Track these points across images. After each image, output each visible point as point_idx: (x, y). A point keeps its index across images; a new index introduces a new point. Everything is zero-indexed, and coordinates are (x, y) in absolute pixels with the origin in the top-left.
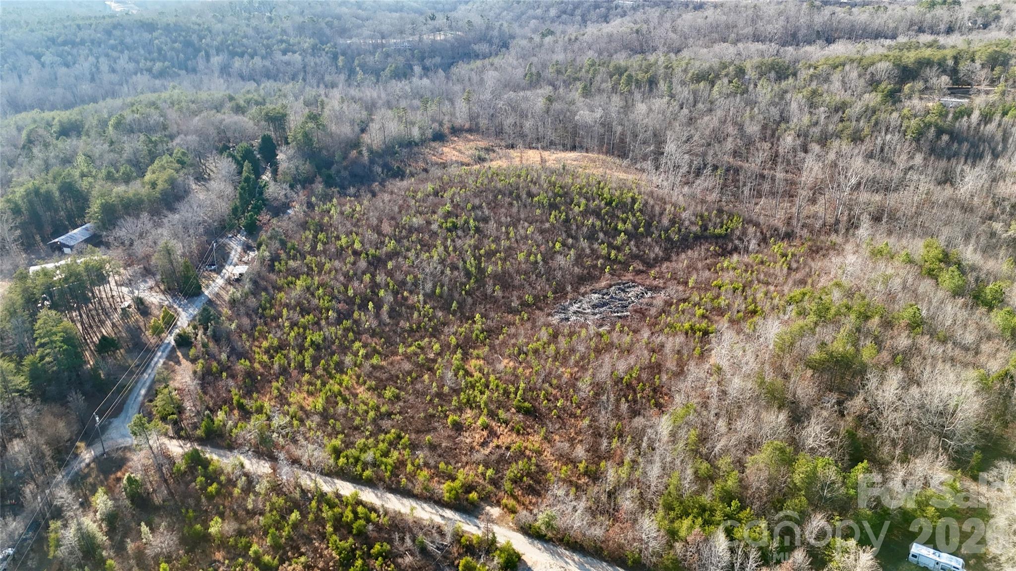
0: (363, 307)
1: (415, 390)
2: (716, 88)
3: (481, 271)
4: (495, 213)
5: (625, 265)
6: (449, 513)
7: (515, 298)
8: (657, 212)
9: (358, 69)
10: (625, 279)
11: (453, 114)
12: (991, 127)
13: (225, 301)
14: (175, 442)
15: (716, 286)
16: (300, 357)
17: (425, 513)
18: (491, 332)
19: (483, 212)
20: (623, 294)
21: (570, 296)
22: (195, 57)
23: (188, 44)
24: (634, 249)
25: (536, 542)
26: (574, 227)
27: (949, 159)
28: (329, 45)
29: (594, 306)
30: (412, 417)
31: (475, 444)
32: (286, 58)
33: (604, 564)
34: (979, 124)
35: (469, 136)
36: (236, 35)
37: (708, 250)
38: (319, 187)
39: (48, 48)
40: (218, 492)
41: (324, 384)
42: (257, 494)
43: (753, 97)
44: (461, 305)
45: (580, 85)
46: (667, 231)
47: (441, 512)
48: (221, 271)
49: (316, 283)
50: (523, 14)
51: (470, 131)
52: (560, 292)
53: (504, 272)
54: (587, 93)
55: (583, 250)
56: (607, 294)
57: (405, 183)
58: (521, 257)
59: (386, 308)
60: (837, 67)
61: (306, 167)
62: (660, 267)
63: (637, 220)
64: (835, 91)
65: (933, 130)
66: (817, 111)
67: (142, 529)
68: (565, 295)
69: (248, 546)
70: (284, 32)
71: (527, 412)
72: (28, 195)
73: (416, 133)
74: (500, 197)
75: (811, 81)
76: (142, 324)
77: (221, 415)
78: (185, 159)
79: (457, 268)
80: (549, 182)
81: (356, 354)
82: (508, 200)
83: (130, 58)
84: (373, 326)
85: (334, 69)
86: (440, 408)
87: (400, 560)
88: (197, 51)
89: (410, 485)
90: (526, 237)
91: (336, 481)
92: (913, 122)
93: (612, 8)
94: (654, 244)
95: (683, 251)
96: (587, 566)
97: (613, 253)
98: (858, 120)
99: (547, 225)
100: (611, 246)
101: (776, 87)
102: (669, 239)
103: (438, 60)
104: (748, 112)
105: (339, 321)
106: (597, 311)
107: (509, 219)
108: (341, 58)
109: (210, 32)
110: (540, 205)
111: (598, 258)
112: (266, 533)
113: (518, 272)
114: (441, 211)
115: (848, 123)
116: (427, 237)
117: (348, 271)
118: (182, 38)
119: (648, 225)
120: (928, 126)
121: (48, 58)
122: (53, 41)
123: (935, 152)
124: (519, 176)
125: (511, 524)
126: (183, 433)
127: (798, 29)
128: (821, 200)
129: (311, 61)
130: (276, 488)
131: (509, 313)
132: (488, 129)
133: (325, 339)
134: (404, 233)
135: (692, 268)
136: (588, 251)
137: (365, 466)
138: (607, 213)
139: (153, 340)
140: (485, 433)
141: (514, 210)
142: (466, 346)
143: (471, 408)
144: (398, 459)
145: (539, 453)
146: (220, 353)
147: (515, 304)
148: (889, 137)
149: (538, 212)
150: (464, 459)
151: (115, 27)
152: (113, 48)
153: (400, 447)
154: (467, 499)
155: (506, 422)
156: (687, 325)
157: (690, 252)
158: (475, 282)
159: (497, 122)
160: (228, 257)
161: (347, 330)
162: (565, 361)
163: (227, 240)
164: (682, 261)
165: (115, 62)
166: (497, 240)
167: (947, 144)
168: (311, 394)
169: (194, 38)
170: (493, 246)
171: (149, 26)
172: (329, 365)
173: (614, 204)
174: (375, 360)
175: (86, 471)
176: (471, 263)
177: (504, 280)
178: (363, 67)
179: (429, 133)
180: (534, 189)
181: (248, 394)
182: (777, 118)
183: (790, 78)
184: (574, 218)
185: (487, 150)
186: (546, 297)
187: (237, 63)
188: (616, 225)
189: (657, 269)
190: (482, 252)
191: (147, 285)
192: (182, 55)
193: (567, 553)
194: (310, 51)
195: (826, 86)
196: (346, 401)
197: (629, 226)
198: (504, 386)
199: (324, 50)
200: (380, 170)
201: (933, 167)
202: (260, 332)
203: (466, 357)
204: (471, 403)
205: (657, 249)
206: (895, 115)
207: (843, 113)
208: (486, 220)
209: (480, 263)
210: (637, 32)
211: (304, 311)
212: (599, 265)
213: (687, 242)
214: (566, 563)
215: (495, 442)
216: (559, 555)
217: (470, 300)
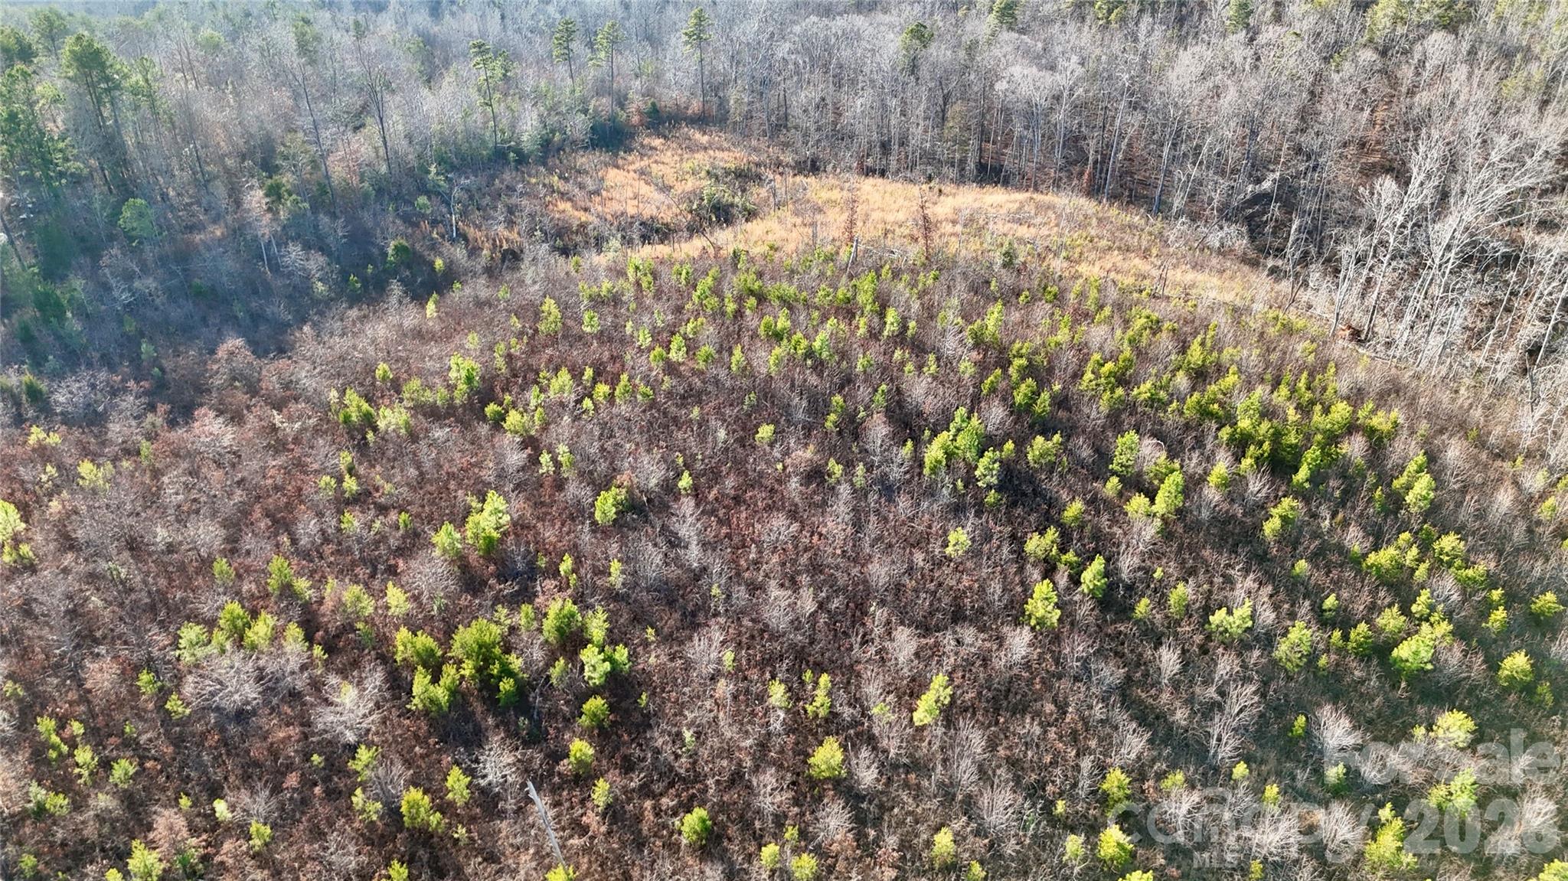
11: (656, 76)
35: (698, 136)
51: (702, 121)
73: (531, 124)
74: (766, 431)
80: (979, 343)
82: (805, 455)
132: (749, 116)
159: (773, 97)
185: (744, 177)
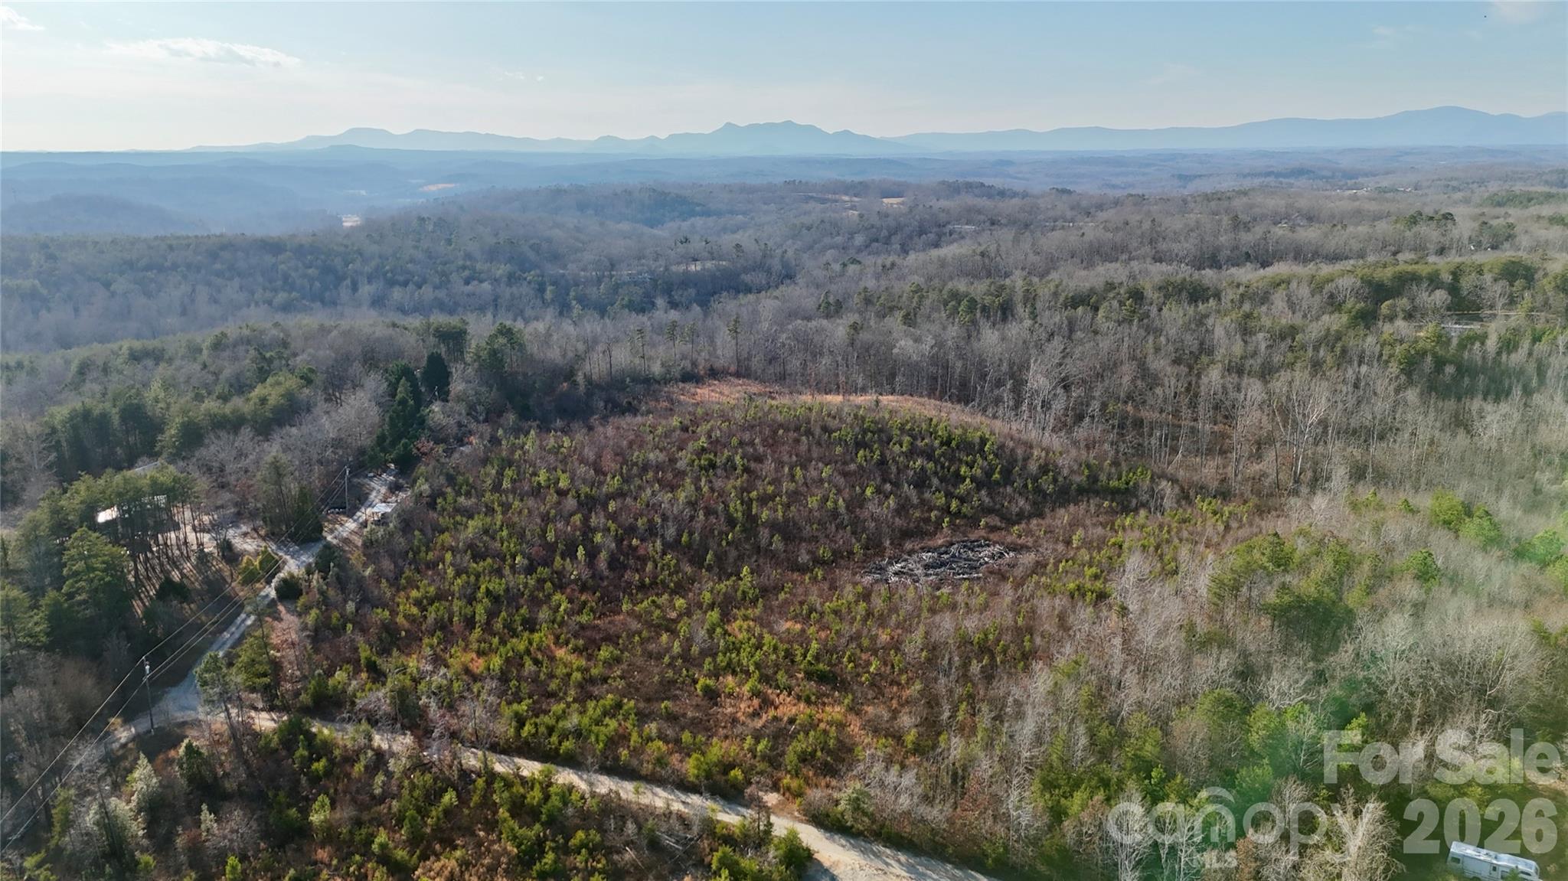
0: (570, 553)
1: (644, 651)
2: (1101, 313)
3: (751, 519)
4: (774, 452)
5: (974, 522)
6: (695, 799)
7: (803, 551)
8: (1020, 457)
9: (574, 302)
10: (973, 537)
11: (713, 353)
12: (1517, 358)
13: (357, 547)
14: (264, 715)
15: (1114, 544)
16: (469, 610)
17: (659, 799)
18: (765, 592)
19: (755, 450)
20: (971, 554)
21: (888, 553)
22: (336, 287)
23: (327, 270)
24: (987, 500)
25: (836, 837)
26: (894, 469)
27: (1459, 399)
28: (532, 273)
29: (927, 567)
30: (642, 683)
31: (739, 714)
32: (469, 288)
33: (949, 867)
34: (1499, 353)
36: (398, 259)
37: (1100, 506)
38: (511, 418)
39: (122, 273)
40: (328, 773)
41: (503, 642)
42: (389, 775)
43: (1157, 323)
44: (720, 558)
45: (899, 315)
46: (1035, 479)
47: (683, 797)
48: (354, 514)
49: (499, 523)
50: (815, 242)
51: (737, 374)
52: (874, 547)
53: (786, 520)
54: (909, 320)
55: (907, 499)
56: (946, 553)
57: (639, 419)
58: (813, 502)
59: (603, 555)
60: (1279, 285)
61: (491, 395)
62: (1028, 524)
63: (989, 464)
64: (1278, 313)
65: (1429, 359)
66: (1254, 338)
67: (202, 818)
68: (881, 553)
69: (369, 840)
70: (468, 256)
71: (822, 678)
72: (71, 419)
73: (657, 369)
74: (781, 432)
75: (1242, 302)
76: (227, 574)
77: (340, 676)
78: (313, 376)
79: (715, 513)
80: (856, 416)
81: (556, 609)
82: (793, 435)
83: (241, 288)
84: (584, 577)
85: (539, 302)
86: (684, 672)
87: (616, 857)
88: (340, 279)
89: (635, 762)
90: (821, 481)
91: (517, 760)
92: (1398, 349)
93: (945, 234)
94: (1017, 495)
95: (1062, 505)
96: (921, 869)
97: (954, 504)
98: (1316, 349)
99: (853, 467)
100: (949, 495)
101: (1191, 311)
102: (1038, 490)
103: (692, 292)
104: (1150, 341)
105: (530, 570)
106: (931, 571)
107: (794, 458)
108: (549, 288)
109: (361, 254)
110: (840, 441)
111: (931, 510)
112: (400, 822)
113: (809, 521)
114: (691, 446)
115: (1302, 353)
116: (670, 476)
117: (548, 513)
118: (319, 262)
119: (1007, 473)
120: (1423, 354)
121: (121, 285)
122: (131, 265)
123: (1435, 388)
124: (810, 409)
125: (796, 814)
126: (277, 702)
127: (1218, 249)
128: (1270, 455)
129: (506, 292)
130: (420, 765)
131: (793, 571)
133: (507, 590)
134: (635, 470)
135: (1074, 524)
136: (915, 501)
137: (564, 736)
138: (943, 454)
139: (243, 593)
140: (756, 702)
141: (803, 448)
142: (727, 606)
143: (734, 673)
144: (616, 730)
145: (841, 726)
146: (345, 601)
147: (804, 558)
148: (1364, 369)
149: (839, 450)
150: (722, 732)
151: (224, 247)
152: (219, 274)
153: (620, 717)
154: (726, 781)
155: (789, 690)
156: (1072, 586)
157: (1072, 508)
158: (742, 531)
160: (367, 498)
161: (541, 582)
162: (882, 621)
163: (367, 480)
164: (1063, 516)
165: (219, 291)
166: (777, 481)
167: (1453, 378)
168: (480, 653)
169: (338, 262)
170: (770, 489)
171: (274, 247)
172: (513, 621)
173: (954, 444)
174: (584, 618)
175: (120, 753)
176: (736, 507)
177: (788, 531)
178: (582, 300)
179: (676, 372)
180: (833, 424)
181: (385, 651)
182: (1195, 348)
183: (1211, 300)
184: (894, 459)
186: (851, 553)
187: (397, 294)
188: (958, 471)
189: (1023, 525)
190: (754, 494)
191: (238, 531)
192: (317, 284)
193: (888, 851)
194: (505, 279)
195: (1264, 308)
196: (536, 662)
197: (977, 472)
198: (786, 646)
199: (525, 279)
200: (602, 404)
201: (1436, 411)
202: (408, 579)
203: (726, 618)
204: (731, 669)
205: (1021, 502)
206: (1370, 340)
207: (1293, 340)
208: (759, 459)
209: (750, 508)
210: (982, 254)
211: (477, 556)
212: (933, 518)
213: (1066, 495)
214: (887, 864)
215: (772, 712)
216: (875, 854)
217: (733, 554)
